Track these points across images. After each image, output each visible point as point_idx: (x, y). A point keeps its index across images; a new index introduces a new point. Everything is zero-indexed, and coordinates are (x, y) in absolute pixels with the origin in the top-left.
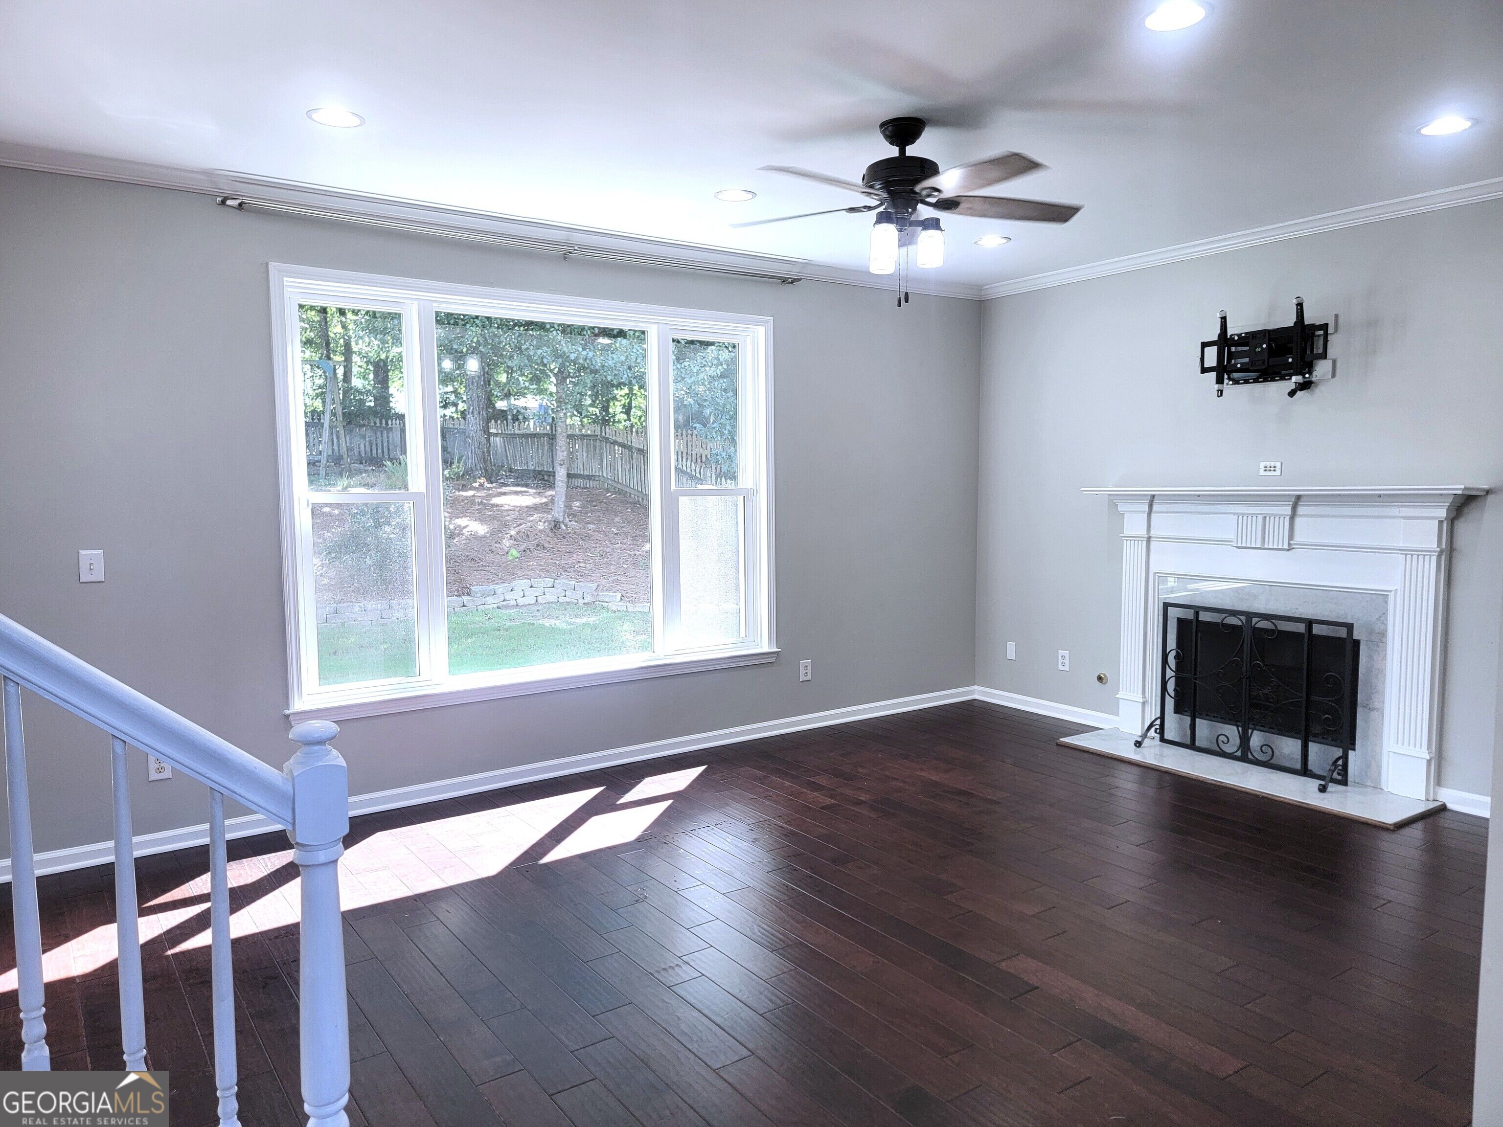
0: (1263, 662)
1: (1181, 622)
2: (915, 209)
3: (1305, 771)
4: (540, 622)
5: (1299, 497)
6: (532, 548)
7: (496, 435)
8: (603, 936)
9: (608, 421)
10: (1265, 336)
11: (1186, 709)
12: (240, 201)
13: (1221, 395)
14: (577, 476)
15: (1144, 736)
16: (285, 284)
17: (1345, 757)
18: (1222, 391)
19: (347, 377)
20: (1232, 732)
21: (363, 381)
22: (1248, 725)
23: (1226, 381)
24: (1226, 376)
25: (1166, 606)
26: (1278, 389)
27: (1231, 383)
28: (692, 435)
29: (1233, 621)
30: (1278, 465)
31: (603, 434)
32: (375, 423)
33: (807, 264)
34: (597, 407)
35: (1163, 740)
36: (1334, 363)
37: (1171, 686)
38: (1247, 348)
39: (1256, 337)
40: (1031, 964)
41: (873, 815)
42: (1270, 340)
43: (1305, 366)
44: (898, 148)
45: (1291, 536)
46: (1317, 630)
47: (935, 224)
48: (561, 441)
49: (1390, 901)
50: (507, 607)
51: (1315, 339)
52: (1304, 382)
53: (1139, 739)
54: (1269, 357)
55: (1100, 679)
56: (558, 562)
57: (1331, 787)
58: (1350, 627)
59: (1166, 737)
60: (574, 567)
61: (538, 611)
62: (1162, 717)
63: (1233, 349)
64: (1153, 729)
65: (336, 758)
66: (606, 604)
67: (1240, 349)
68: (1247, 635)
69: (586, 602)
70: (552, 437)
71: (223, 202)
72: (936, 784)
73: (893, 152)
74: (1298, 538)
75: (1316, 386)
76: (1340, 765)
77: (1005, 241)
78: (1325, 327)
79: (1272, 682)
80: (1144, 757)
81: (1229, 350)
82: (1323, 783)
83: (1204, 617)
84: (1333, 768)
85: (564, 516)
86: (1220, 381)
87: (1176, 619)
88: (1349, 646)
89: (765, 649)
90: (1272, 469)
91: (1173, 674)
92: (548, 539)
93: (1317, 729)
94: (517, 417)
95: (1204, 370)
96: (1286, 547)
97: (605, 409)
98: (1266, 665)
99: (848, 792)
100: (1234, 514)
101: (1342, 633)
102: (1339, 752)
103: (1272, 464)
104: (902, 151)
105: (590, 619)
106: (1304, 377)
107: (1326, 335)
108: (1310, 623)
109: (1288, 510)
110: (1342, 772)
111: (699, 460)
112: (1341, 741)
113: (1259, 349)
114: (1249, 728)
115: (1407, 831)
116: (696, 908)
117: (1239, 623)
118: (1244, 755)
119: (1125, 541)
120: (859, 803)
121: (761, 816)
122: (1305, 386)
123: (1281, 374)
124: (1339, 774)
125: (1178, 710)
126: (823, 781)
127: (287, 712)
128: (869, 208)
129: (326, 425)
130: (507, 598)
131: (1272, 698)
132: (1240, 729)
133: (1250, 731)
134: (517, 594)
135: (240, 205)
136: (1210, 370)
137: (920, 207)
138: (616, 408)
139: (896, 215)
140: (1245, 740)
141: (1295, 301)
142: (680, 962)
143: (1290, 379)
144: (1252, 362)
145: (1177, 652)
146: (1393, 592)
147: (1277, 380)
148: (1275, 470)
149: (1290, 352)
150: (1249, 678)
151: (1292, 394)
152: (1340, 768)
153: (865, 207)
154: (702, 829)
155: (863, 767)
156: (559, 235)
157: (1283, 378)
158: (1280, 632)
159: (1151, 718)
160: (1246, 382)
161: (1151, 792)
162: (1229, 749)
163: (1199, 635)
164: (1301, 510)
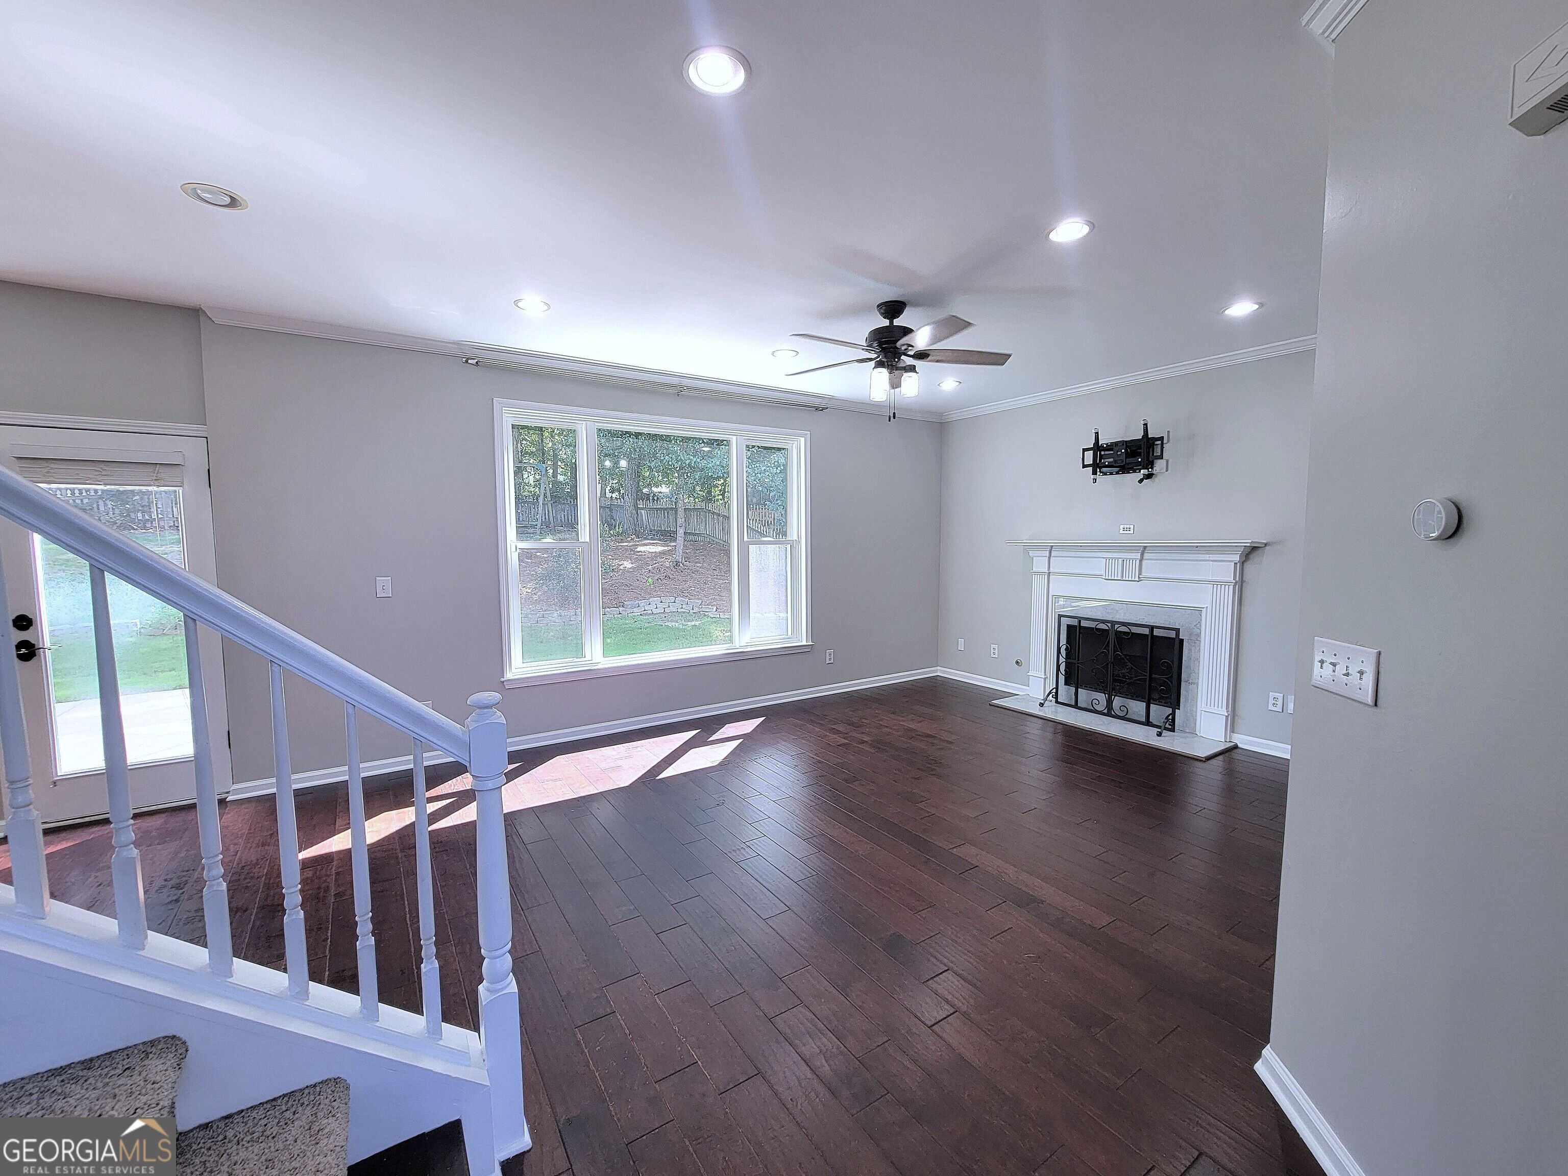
0: (1122, 653)
1: (1069, 627)
2: (899, 359)
3: (1148, 723)
4: (666, 624)
5: (1145, 547)
6: (662, 578)
7: (642, 509)
8: (696, 827)
9: (711, 500)
10: (1123, 444)
11: (1072, 683)
12: (476, 360)
13: (1096, 482)
14: (690, 534)
15: (1045, 700)
16: (504, 411)
17: (1173, 714)
18: (1096, 480)
19: (555, 475)
20: (1102, 697)
21: (564, 477)
22: (1112, 692)
23: (1098, 473)
24: (1098, 470)
25: (1060, 616)
26: (1132, 478)
27: (1101, 474)
28: (762, 509)
29: (1102, 626)
30: (1132, 527)
31: (707, 508)
32: (571, 502)
33: (832, 398)
34: (704, 492)
35: (1057, 702)
36: (1167, 462)
37: (1063, 668)
38: (1112, 452)
39: (1118, 445)
40: (974, 850)
41: (872, 751)
42: (1127, 446)
43: (1149, 464)
44: (888, 321)
45: (1140, 574)
46: (1156, 632)
47: (912, 369)
48: (681, 512)
49: (1205, 808)
50: (646, 614)
51: (1155, 447)
52: (1149, 474)
53: (1042, 702)
54: (1126, 458)
55: (1017, 662)
56: (677, 587)
57: (1165, 733)
58: (1177, 631)
59: (1059, 701)
60: (688, 590)
61: (665, 617)
62: (1057, 688)
63: (1103, 453)
64: (1051, 695)
65: (499, 717)
66: (707, 614)
67: (1107, 453)
68: (1112, 637)
69: (694, 611)
70: (676, 510)
71: (467, 362)
72: (912, 730)
73: (886, 323)
74: (1144, 574)
75: (1156, 476)
76: (1170, 719)
77: (958, 383)
78: (1162, 439)
79: (1127, 666)
80: (1045, 712)
81: (1100, 453)
82: (1159, 730)
83: (1084, 624)
84: (1166, 721)
85: (682, 558)
86: (1094, 473)
87: (1066, 625)
88: (1177, 642)
89: (804, 643)
90: (1128, 529)
91: (1064, 660)
92: (672, 572)
93: (1156, 696)
94: (656, 498)
95: (1084, 466)
96: (1137, 579)
97: (709, 492)
98: (1124, 655)
99: (856, 735)
100: (1103, 558)
101: (1172, 634)
102: (1170, 711)
103: (1128, 526)
104: (891, 322)
105: (696, 623)
106: (1148, 471)
107: (1162, 444)
108: (1152, 628)
109: (1138, 556)
110: (1172, 724)
111: (766, 524)
112: (1171, 704)
113: (1120, 453)
114: (1112, 695)
115: (1213, 762)
116: (755, 809)
117: (1107, 628)
118: (1109, 712)
119: (1034, 575)
120: (863, 742)
121: (800, 751)
122: (1149, 476)
123: (1133, 468)
124: (1169, 725)
125: (1067, 683)
126: (841, 727)
127: (502, 680)
128: (871, 360)
129: (541, 503)
130: (646, 609)
131: (1128, 676)
132: (1107, 695)
133: (1113, 697)
134: (653, 606)
135: (477, 363)
136: (1088, 466)
137: (903, 357)
138: (716, 492)
139: (887, 363)
140: (1110, 703)
141: (1143, 422)
142: (743, 846)
143: (1140, 472)
144: (1115, 461)
145: (1067, 646)
146: (1205, 609)
147: (1131, 473)
148: (1130, 530)
149: (1139, 455)
150: (1112, 663)
151: (1141, 481)
152: (1170, 721)
153: (868, 359)
154: (761, 758)
155: (866, 719)
156: (674, 381)
157: (1135, 471)
158: (1133, 633)
159: (1050, 687)
160: (1111, 474)
161: (1049, 735)
162: (1099, 708)
163: (1081, 635)
164: (1146, 556)
